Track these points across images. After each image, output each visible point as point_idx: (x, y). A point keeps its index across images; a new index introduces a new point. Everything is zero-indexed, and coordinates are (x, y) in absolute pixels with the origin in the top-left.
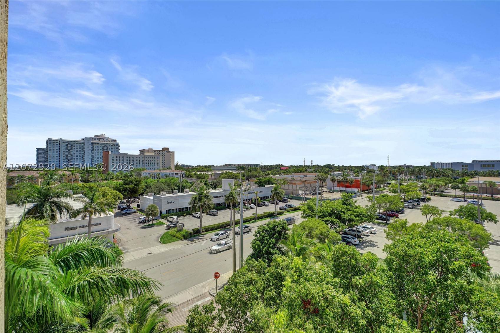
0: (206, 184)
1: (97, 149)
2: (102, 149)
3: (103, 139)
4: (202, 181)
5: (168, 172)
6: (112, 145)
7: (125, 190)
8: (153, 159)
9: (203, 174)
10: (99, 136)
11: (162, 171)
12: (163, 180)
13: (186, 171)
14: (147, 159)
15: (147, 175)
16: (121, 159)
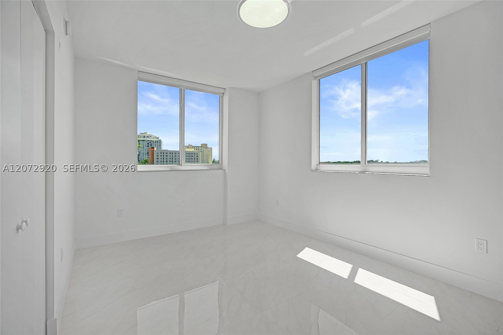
1: (142, 145)
2: (147, 145)
3: (148, 137)
6: (155, 142)
8: (193, 155)
10: (144, 134)
14: (188, 155)
16: (165, 155)
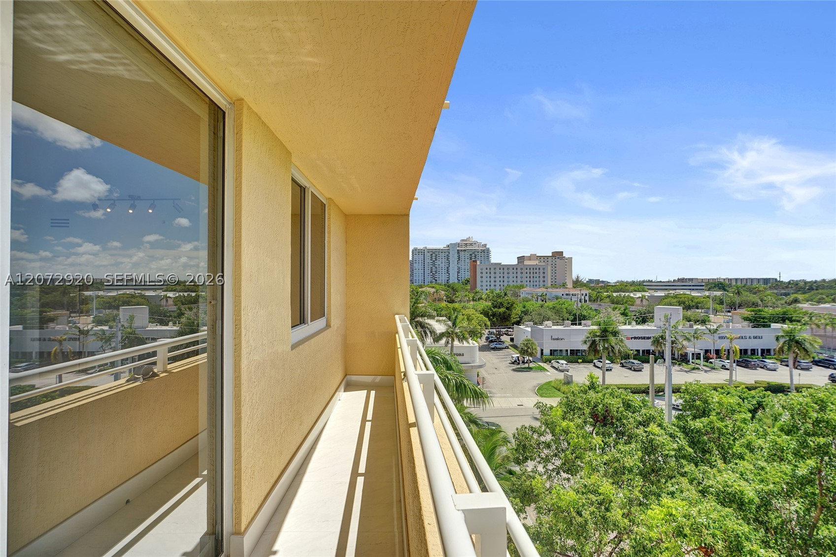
0: (624, 314)
1: (463, 258)
2: (469, 258)
3: (471, 244)
4: (616, 308)
5: (560, 292)
6: (481, 252)
7: (494, 315)
8: (537, 271)
9: (624, 297)
10: (466, 240)
11: (550, 290)
12: (550, 304)
13: (593, 290)
14: (528, 271)
15: (527, 296)
16: (493, 271)
